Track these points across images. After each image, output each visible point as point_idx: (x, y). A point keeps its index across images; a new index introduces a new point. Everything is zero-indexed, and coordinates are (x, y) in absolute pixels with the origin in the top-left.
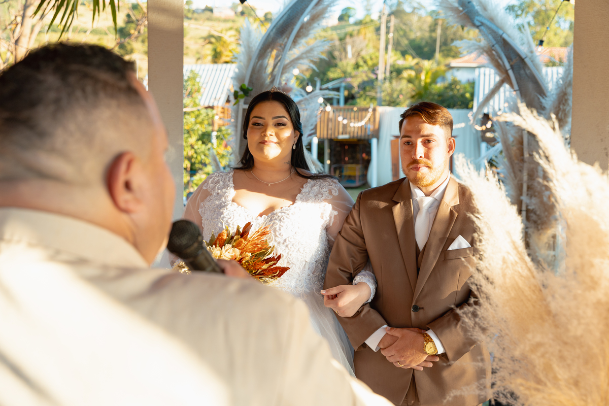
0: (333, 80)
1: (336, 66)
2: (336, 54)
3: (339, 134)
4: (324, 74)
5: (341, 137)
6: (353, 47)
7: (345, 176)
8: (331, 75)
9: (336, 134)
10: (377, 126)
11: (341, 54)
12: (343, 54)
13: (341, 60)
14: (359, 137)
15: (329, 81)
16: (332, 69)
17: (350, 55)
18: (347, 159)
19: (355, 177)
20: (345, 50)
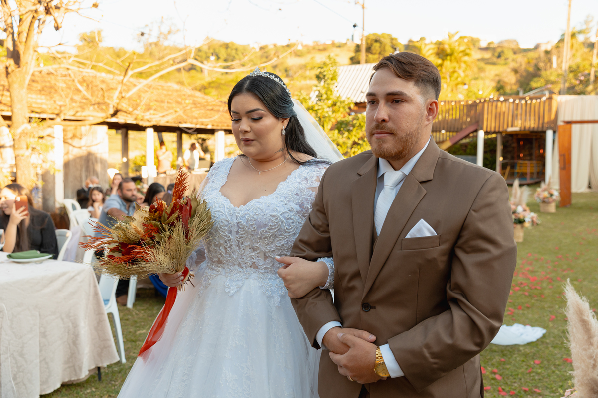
0: (536, 88)
1: (539, 76)
2: (541, 65)
3: (508, 126)
4: (528, 84)
5: (510, 129)
6: (558, 57)
7: (518, 173)
8: (534, 84)
9: (505, 127)
10: (553, 117)
11: (546, 65)
12: (548, 64)
13: (546, 70)
14: (531, 129)
15: (531, 89)
16: (536, 79)
17: (554, 65)
18: (521, 155)
19: (526, 174)
20: (550, 61)
